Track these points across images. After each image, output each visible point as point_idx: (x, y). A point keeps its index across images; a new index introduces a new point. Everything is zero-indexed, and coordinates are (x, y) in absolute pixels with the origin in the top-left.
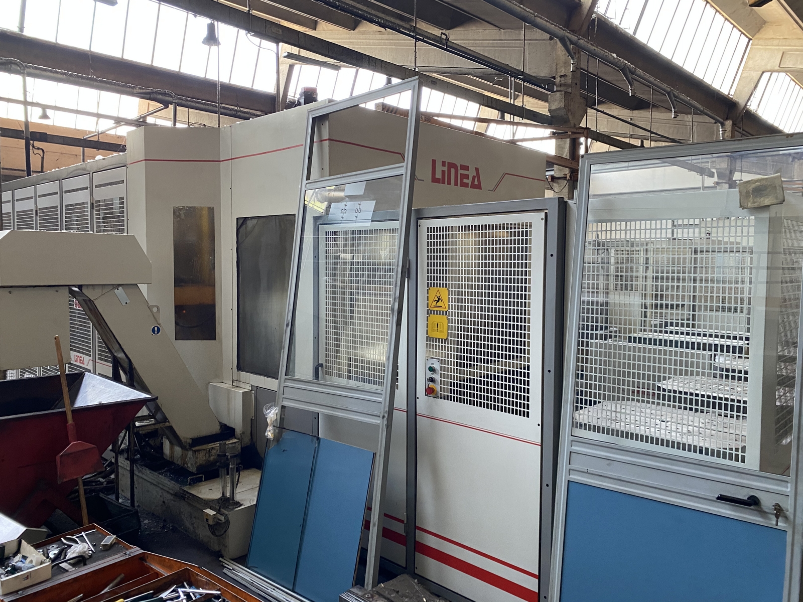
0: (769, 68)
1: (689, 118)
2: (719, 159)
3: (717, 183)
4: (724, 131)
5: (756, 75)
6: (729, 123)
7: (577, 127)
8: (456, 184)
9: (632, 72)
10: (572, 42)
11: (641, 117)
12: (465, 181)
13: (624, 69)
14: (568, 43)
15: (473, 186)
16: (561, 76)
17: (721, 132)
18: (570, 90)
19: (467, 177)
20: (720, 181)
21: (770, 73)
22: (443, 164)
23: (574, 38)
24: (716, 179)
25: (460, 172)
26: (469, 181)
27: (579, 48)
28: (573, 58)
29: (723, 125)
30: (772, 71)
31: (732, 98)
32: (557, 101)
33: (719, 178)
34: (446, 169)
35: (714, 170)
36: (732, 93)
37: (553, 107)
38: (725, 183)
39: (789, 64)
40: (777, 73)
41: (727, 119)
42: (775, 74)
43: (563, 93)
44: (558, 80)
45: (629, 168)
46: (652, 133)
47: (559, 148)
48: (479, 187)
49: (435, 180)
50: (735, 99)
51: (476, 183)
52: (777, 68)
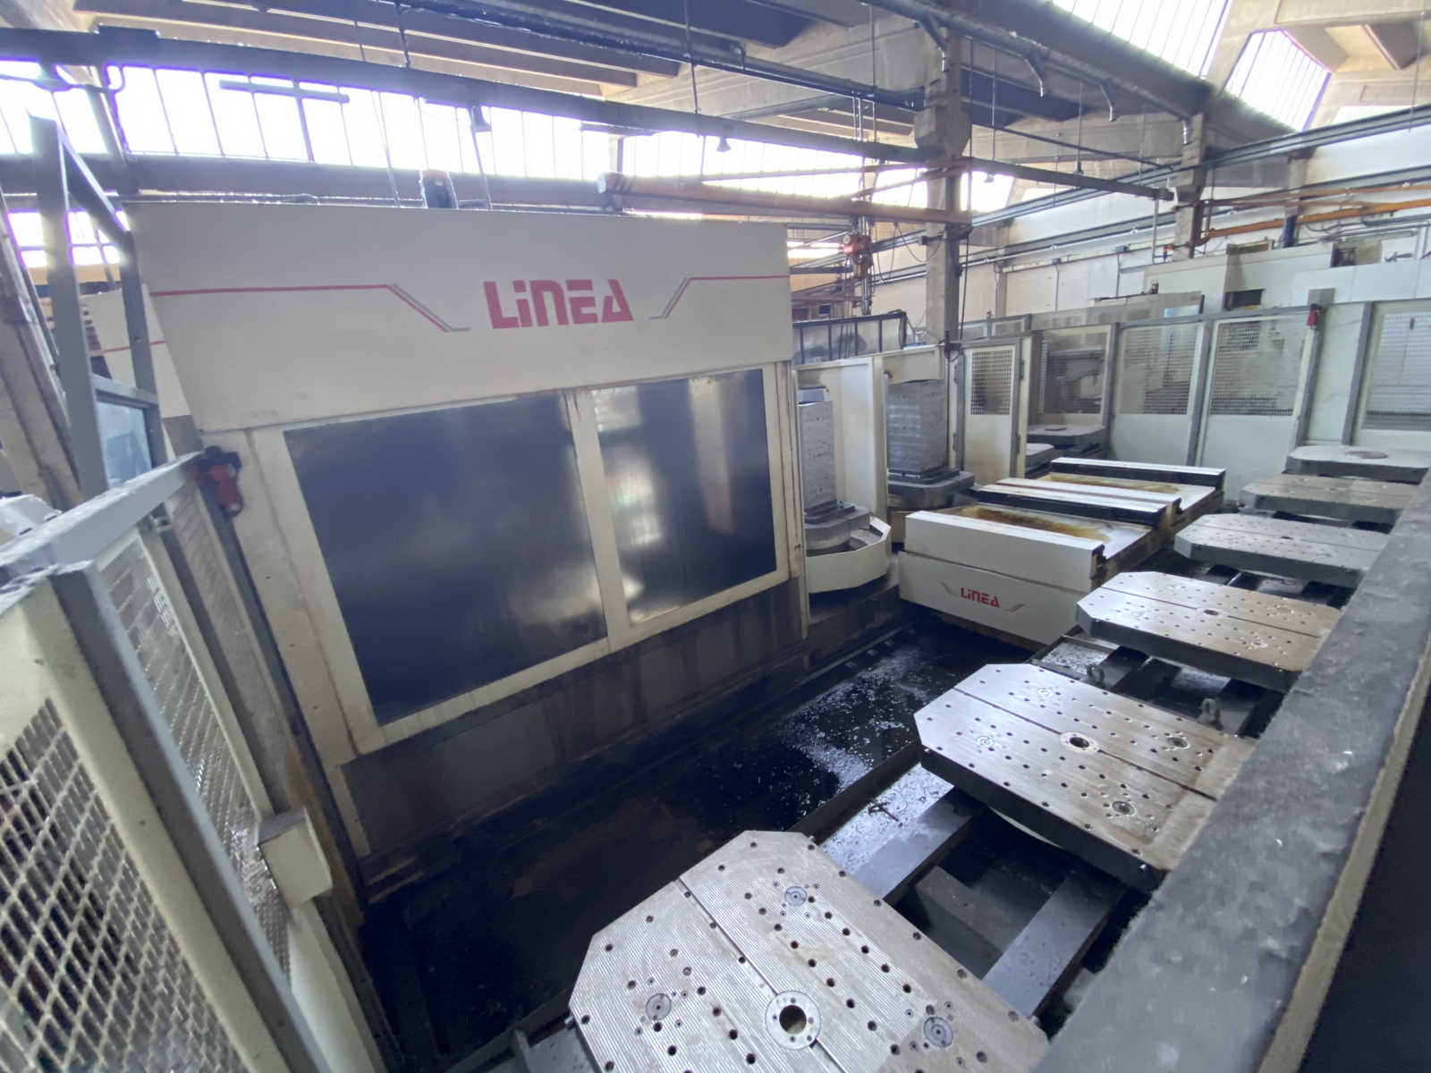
0: (1259, 26)
1: (1140, 119)
2: (1182, 173)
3: (1177, 208)
4: (1190, 131)
5: (1239, 40)
6: (1198, 119)
7: (958, 157)
8: (562, 319)
9: (1046, 58)
10: (943, 23)
11: (1071, 129)
12: (586, 310)
13: (1031, 55)
14: (935, 25)
15: (609, 316)
16: (932, 84)
17: (1185, 133)
18: (944, 103)
19: (590, 302)
20: (1181, 204)
21: (1262, 34)
22: (519, 286)
23: (944, 15)
24: (1175, 202)
25: (568, 294)
26: (598, 309)
27: (957, 32)
28: (944, 49)
29: (1189, 122)
30: (1264, 31)
31: (1204, 81)
32: (926, 122)
33: (1180, 199)
34: (528, 295)
35: (1173, 190)
36: (1205, 72)
37: (922, 134)
38: (1190, 206)
39: (1289, 17)
40: (1273, 33)
41: (1196, 112)
42: (1269, 35)
43: (934, 109)
44: (928, 91)
45: (1056, 204)
46: (1081, 149)
47: (933, 194)
48: (625, 315)
49: (499, 321)
50: (1210, 81)
51: (616, 308)
52: (1271, 25)
